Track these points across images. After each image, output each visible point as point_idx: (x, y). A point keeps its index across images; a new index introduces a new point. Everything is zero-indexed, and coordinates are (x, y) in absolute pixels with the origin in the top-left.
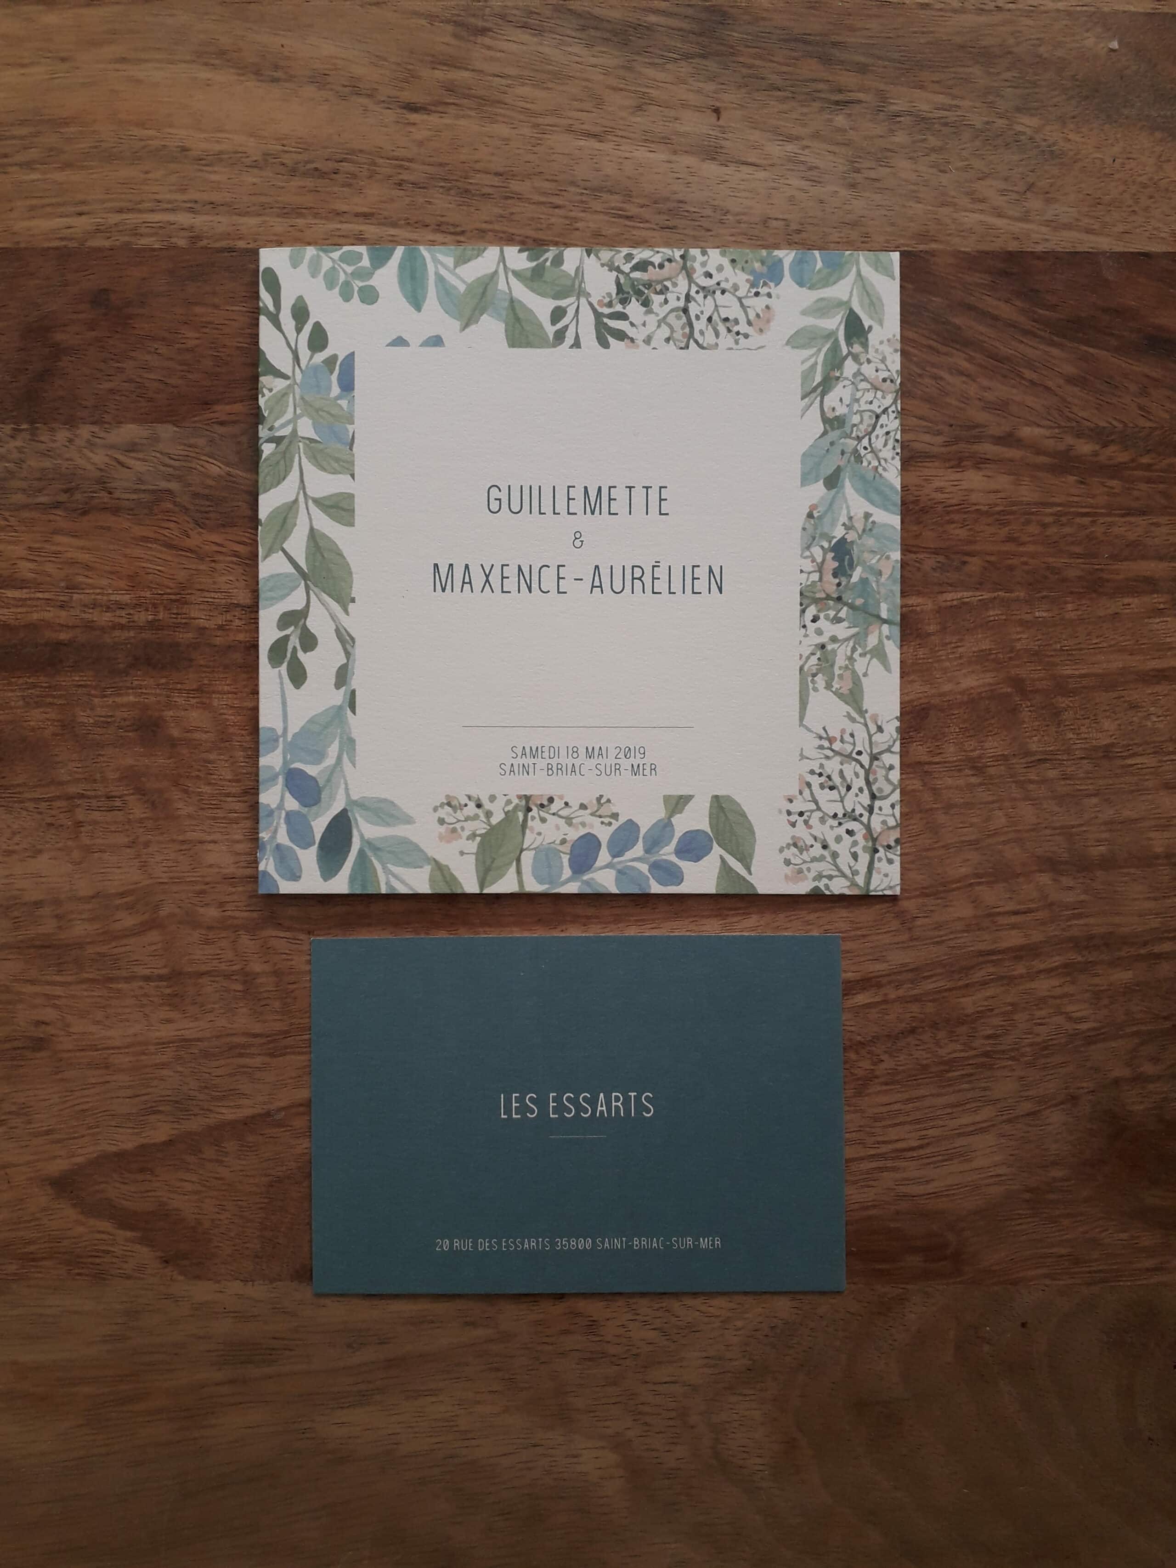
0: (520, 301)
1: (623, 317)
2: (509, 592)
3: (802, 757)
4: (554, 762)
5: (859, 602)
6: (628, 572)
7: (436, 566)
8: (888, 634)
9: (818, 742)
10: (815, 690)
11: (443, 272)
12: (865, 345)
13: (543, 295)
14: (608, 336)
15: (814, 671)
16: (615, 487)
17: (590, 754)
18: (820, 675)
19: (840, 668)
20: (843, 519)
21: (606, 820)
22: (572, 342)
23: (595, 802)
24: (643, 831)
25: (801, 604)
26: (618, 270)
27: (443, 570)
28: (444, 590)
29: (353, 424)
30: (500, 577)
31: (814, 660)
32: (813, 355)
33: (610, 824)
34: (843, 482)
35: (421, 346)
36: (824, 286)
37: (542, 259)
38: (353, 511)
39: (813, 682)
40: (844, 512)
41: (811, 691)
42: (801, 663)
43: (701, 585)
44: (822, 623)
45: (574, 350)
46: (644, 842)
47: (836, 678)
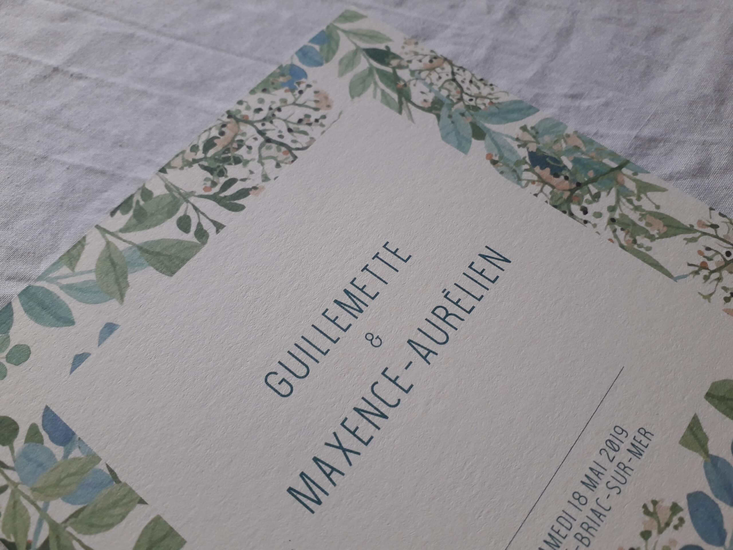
0: (146, 243)
1: (232, 182)
2: (372, 438)
3: (708, 297)
4: (576, 529)
5: (591, 174)
6: (434, 319)
7: (290, 490)
8: (632, 172)
9: (700, 278)
10: (649, 249)
11: (64, 282)
12: (395, 57)
13: (159, 223)
14: (236, 202)
15: (631, 239)
16: (355, 279)
17: (591, 485)
18: (637, 238)
19: (640, 220)
20: (515, 145)
21: (675, 521)
22: (214, 229)
23: (647, 518)
24: (708, 491)
25: (565, 212)
26: (195, 161)
27: (301, 486)
28: (319, 502)
29: (100, 459)
30: (351, 435)
31: (621, 234)
32: (375, 89)
33: (682, 520)
34: (485, 127)
35: (99, 345)
36: (334, 53)
37: (134, 205)
38: (171, 529)
39: (640, 246)
40: (509, 140)
41: (648, 253)
42: (617, 244)
43: (491, 272)
44: (592, 208)
45: (222, 231)
46: (721, 499)
47: (648, 228)
